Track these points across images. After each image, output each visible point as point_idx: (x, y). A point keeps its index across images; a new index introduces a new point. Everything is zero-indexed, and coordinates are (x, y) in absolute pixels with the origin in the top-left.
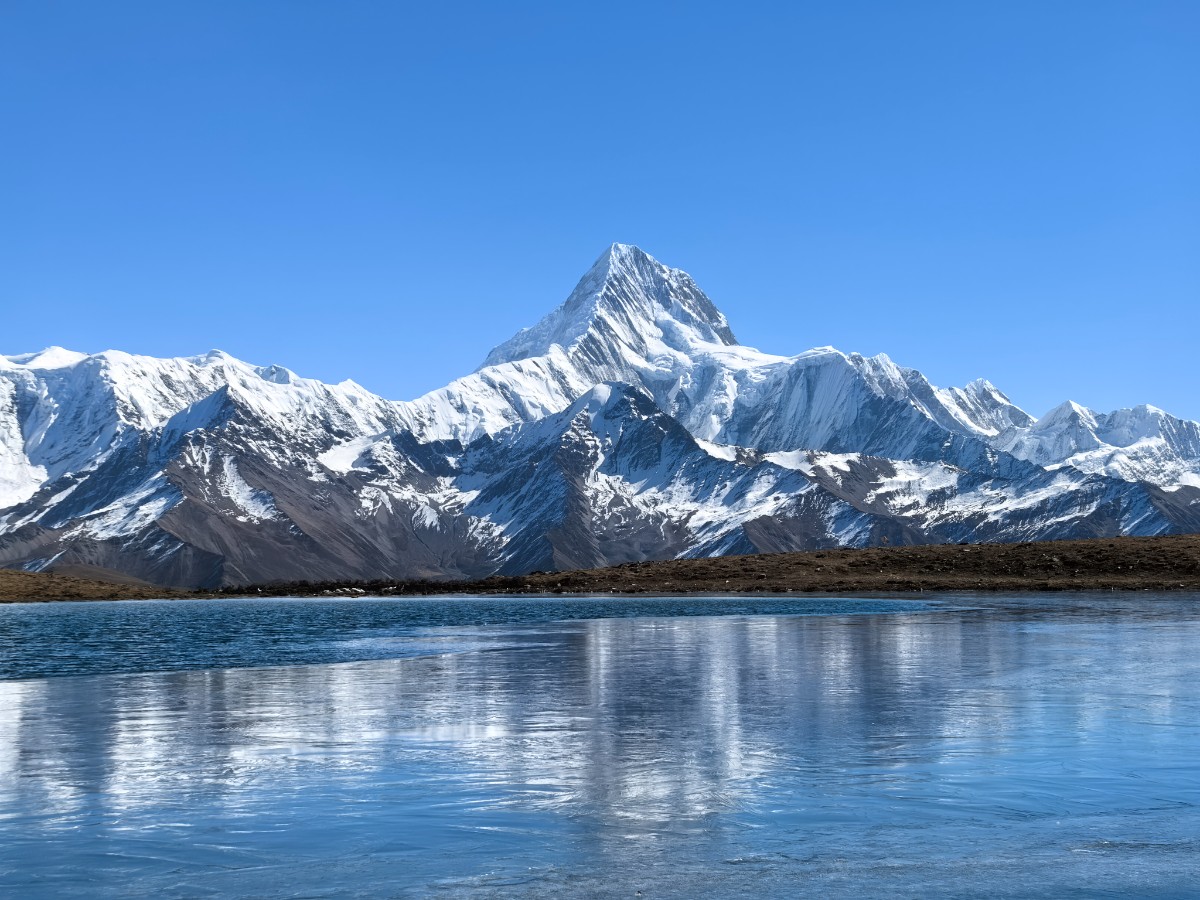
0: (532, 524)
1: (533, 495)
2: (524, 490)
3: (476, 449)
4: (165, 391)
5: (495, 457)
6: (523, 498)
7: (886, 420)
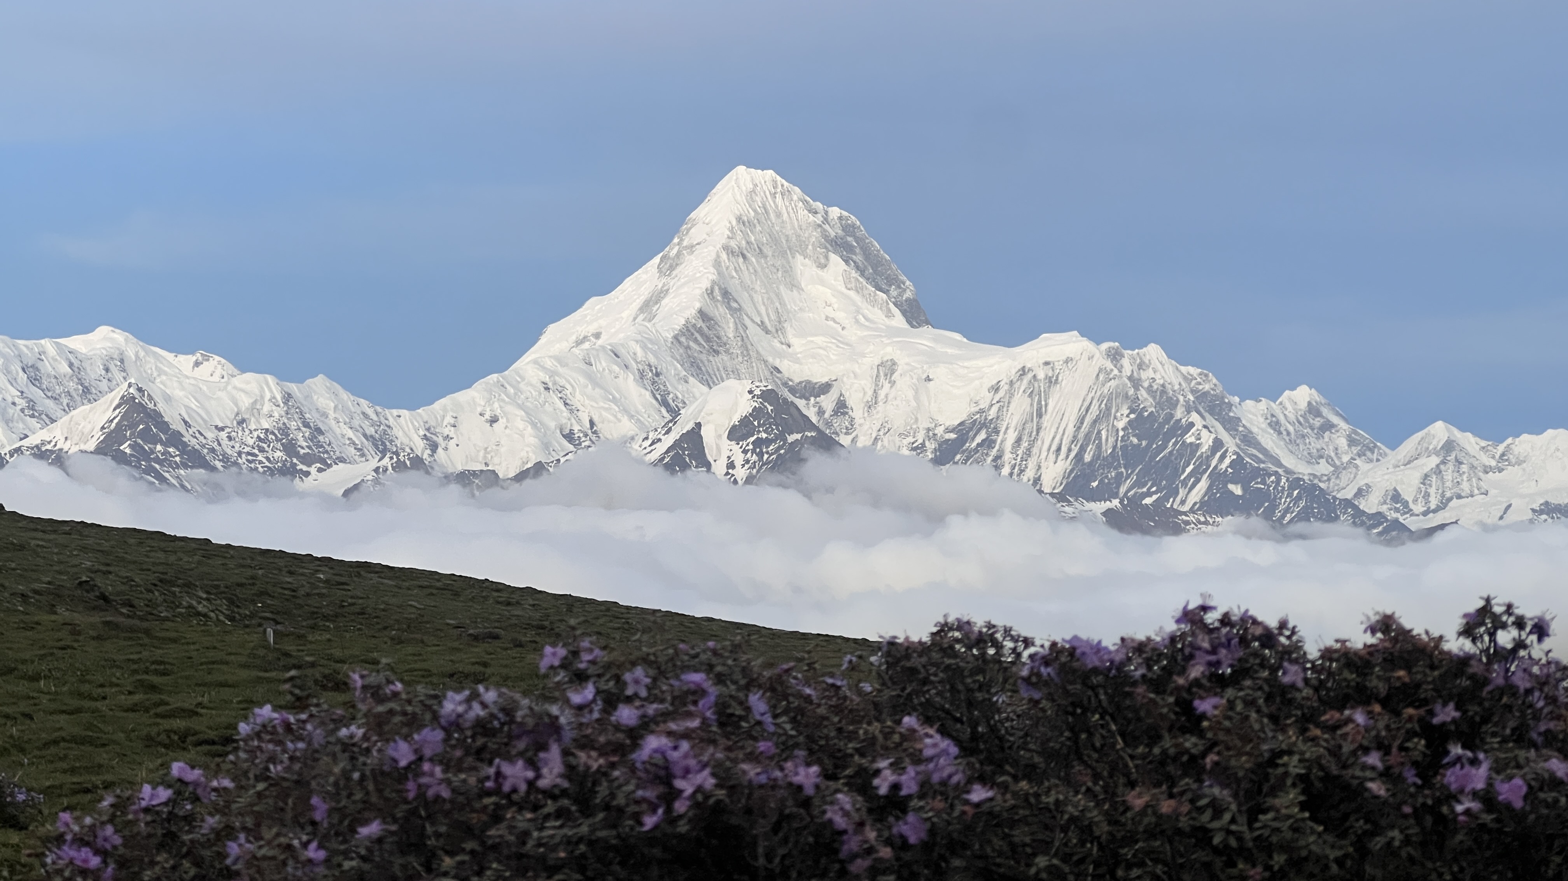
7: (1161, 448)
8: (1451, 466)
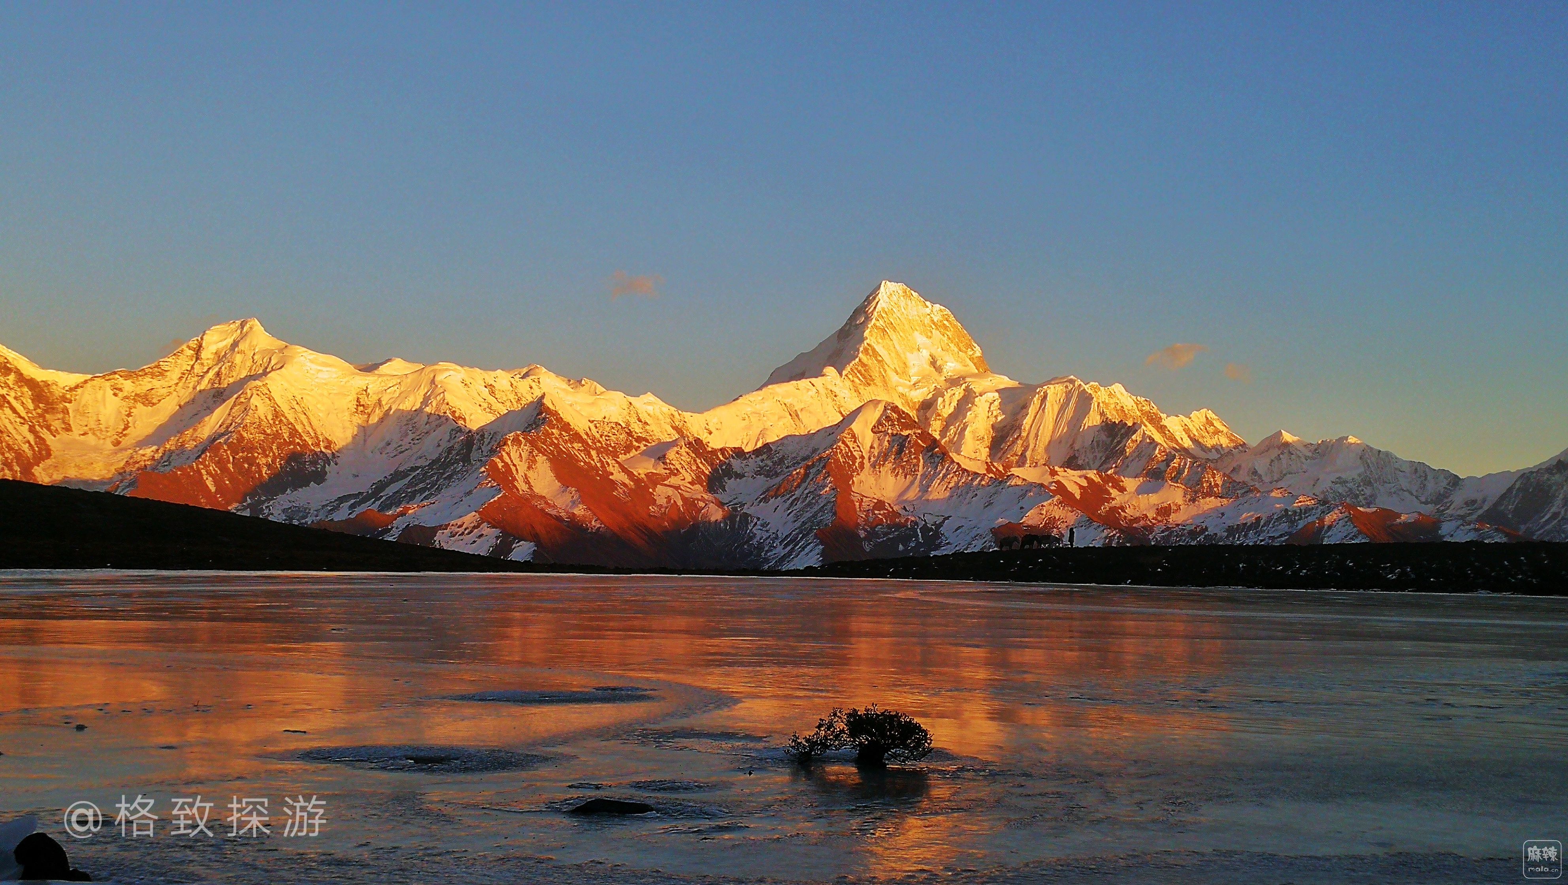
0: (804, 523)
1: (806, 497)
2: (798, 493)
3: (757, 456)
4: (491, 399)
5: (774, 463)
6: (797, 499)
7: (1119, 443)
8: (1286, 455)
